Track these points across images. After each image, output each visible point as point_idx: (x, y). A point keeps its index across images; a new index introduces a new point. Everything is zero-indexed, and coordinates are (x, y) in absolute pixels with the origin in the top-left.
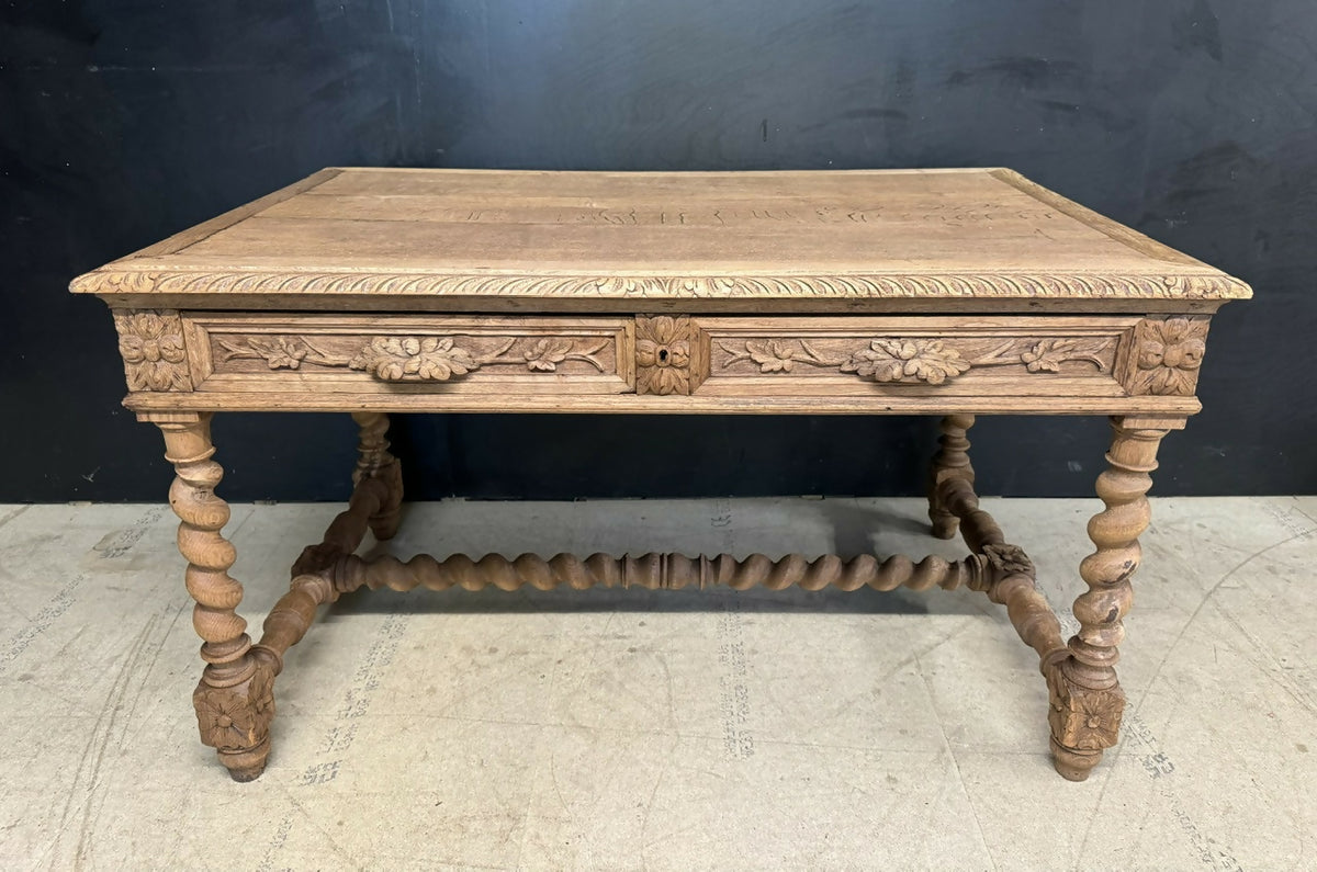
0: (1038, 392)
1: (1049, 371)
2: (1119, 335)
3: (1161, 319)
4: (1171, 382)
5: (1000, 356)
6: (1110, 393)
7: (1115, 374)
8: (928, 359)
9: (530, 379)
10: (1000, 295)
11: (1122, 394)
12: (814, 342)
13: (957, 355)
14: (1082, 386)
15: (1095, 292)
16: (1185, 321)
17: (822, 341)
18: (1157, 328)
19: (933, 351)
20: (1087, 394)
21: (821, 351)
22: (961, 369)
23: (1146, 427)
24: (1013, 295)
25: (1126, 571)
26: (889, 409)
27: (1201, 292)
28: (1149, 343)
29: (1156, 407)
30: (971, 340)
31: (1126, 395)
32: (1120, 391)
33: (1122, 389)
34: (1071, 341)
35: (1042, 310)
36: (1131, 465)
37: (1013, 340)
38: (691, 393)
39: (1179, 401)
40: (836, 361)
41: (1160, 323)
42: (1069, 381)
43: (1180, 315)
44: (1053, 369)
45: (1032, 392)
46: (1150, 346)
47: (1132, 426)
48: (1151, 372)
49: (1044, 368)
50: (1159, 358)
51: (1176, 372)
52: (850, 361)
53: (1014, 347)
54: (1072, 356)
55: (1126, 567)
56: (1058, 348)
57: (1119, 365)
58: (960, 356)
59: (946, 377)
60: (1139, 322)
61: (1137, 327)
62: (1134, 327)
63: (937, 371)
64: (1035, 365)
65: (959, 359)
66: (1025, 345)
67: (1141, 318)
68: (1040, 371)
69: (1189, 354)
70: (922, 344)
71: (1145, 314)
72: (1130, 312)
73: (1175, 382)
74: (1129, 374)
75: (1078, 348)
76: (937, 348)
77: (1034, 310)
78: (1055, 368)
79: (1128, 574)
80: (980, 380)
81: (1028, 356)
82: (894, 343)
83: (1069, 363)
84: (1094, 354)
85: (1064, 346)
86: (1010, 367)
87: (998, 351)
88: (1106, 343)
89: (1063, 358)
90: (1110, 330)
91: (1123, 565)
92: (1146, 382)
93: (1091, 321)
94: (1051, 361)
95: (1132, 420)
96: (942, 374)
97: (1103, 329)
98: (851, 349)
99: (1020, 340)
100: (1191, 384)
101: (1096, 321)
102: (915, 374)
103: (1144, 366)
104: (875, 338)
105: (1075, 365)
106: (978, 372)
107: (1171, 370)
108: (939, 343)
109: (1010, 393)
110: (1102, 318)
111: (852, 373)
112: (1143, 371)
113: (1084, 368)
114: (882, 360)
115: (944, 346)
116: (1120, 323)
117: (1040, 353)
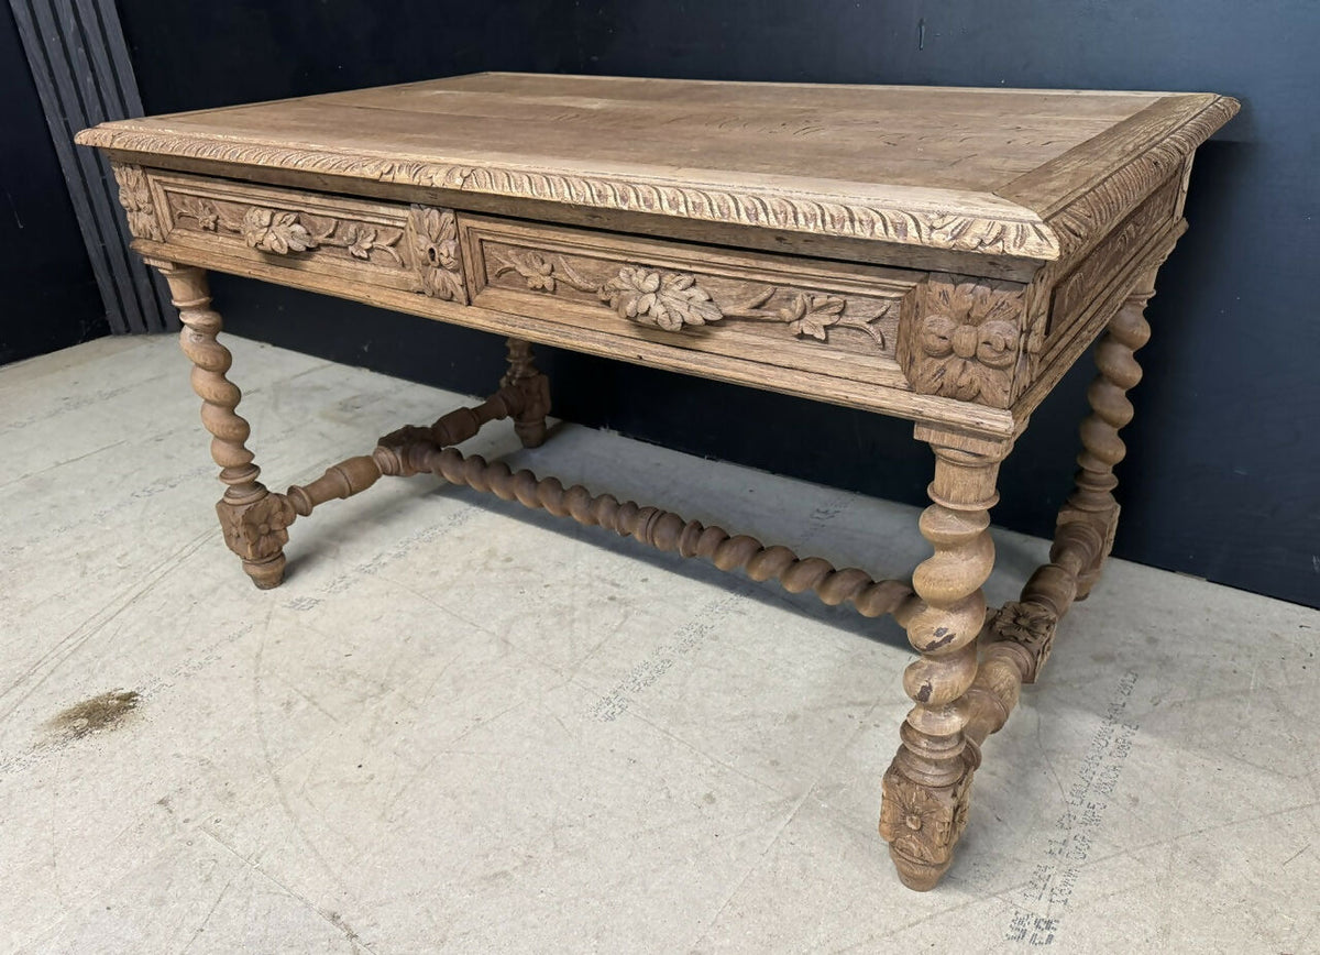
0: (801, 365)
1: (812, 337)
2: (899, 299)
3: (952, 281)
4: (964, 380)
5: (758, 307)
6: (890, 382)
7: (899, 357)
8: (668, 297)
9: (351, 265)
11: (905, 387)
12: (572, 260)
13: (704, 297)
14: (853, 366)
15: (829, 227)
16: (982, 289)
17: (577, 260)
18: (944, 294)
19: (676, 288)
20: (860, 378)
21: (578, 272)
22: (709, 317)
23: (945, 443)
25: (938, 640)
26: (641, 358)
27: (976, 242)
28: (933, 317)
29: (947, 415)
30: (721, 280)
31: (911, 389)
32: (902, 381)
33: (903, 378)
34: (834, 299)
35: (794, 251)
36: (940, 497)
37: (770, 288)
38: (469, 303)
39: (983, 414)
40: (592, 286)
41: (949, 287)
42: (839, 356)
43: (979, 279)
44: (817, 336)
45: (794, 365)
46: (932, 324)
48: (942, 362)
49: (807, 332)
50: (945, 343)
51: (972, 367)
52: (603, 288)
53: (773, 298)
54: (844, 320)
55: (938, 634)
56: (821, 308)
57: (903, 344)
58: (710, 300)
59: (684, 323)
60: (921, 281)
61: (918, 287)
62: (915, 287)
63: (673, 314)
64: (796, 327)
65: (707, 304)
66: (785, 297)
67: (921, 276)
68: (802, 336)
69: (986, 343)
70: (668, 278)
71: (929, 271)
72: (907, 265)
73: (971, 382)
74: (912, 360)
75: (849, 312)
76: (681, 287)
77: (783, 249)
78: (821, 335)
79: (939, 644)
80: (738, 337)
81: (786, 313)
82: (642, 272)
83: (839, 330)
84: (869, 323)
85: (828, 305)
86: (770, 324)
87: (755, 301)
88: (883, 309)
89: (830, 323)
90: (885, 290)
91: (935, 630)
92: (935, 376)
93: (856, 272)
94: (814, 324)
95: (925, 430)
96: (678, 319)
97: (874, 286)
98: (606, 274)
99: (780, 289)
100: (1000, 390)
101: (862, 273)
102: (647, 314)
103: (929, 353)
104: (626, 263)
105: (848, 334)
106: (738, 326)
107: (965, 364)
108: (687, 279)
109: (770, 361)
110: (870, 269)
111: (607, 303)
112: (931, 359)
113: (859, 340)
114: (627, 290)
115: (694, 284)
116: (894, 279)
117: (798, 311)
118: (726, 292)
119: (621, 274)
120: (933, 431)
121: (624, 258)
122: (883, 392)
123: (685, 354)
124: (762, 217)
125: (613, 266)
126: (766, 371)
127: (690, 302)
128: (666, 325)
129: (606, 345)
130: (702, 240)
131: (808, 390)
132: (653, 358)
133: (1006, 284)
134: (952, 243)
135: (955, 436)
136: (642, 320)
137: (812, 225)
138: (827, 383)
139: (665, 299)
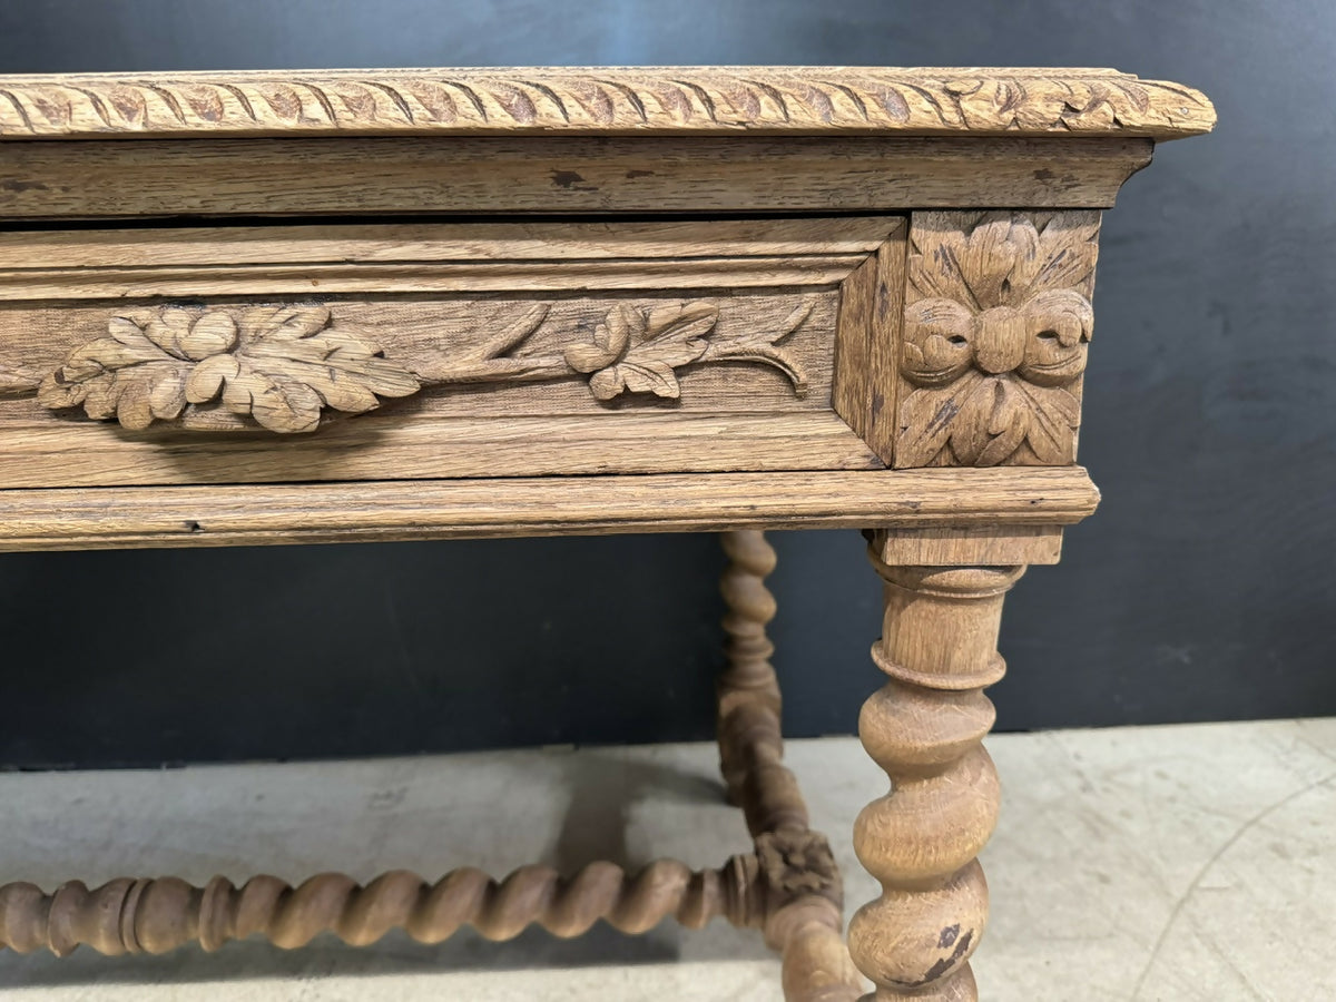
0: (629, 463)
1: (650, 399)
2: (837, 285)
3: (958, 226)
5: (506, 352)
6: (830, 460)
7: (841, 404)
8: (270, 357)
10: (421, 125)
11: (863, 463)
13: (364, 349)
14: (750, 442)
16: (1024, 230)
18: (948, 256)
19: (285, 333)
20: (766, 463)
22: (387, 390)
23: (951, 559)
24: (461, 123)
26: (195, 526)
27: (1058, 108)
28: (929, 303)
29: (968, 500)
30: (413, 307)
31: (885, 462)
32: (857, 451)
33: (861, 446)
34: (697, 305)
35: (596, 203)
36: (928, 671)
37: (535, 306)
39: (1035, 482)
40: (19, 377)
41: (955, 239)
42: (713, 428)
43: (1014, 212)
44: (662, 391)
45: (612, 464)
46: (931, 314)
47: (911, 559)
48: (944, 395)
49: (635, 386)
50: (962, 349)
51: (1014, 392)
52: (59, 377)
53: (545, 329)
54: (713, 351)
55: (946, 943)
56: (667, 328)
57: (848, 376)
58: (380, 355)
59: (326, 410)
60: (890, 237)
61: (884, 252)
62: (876, 253)
63: (293, 392)
64: (609, 381)
65: (378, 362)
66: (574, 323)
67: (893, 224)
68: (626, 399)
69: (1049, 334)
70: (256, 317)
71: (906, 213)
72: (862, 202)
73: (1016, 422)
74: (878, 402)
75: (726, 329)
76: (300, 329)
77: (575, 200)
78: (667, 388)
79: (951, 962)
80: (461, 430)
81: (584, 352)
82: (177, 315)
83: (705, 373)
84: (773, 344)
85: (682, 321)
86: (537, 389)
87: (499, 341)
88: (804, 311)
89: (688, 359)
90: (809, 269)
91: (937, 938)
92: (931, 425)
93: (746, 237)
94: (653, 366)
95: (909, 542)
96: (310, 403)
97: (786, 263)
98: (62, 342)
99: (559, 307)
100: (1063, 428)
101: (760, 238)
102: (216, 401)
103: (920, 377)
104: (122, 302)
105: (725, 379)
106: (455, 404)
107: (999, 385)
108: (312, 313)
109: (552, 466)
110: (779, 225)
111: (76, 413)
112: (920, 393)
113: (752, 387)
114: (137, 364)
115: (329, 324)
116: (833, 240)
117: (614, 342)
118: (420, 332)
119: (114, 329)
120: (924, 541)
121: (114, 291)
122: (823, 483)
123: (321, 494)
124: (545, 105)
125: (81, 318)
126: (546, 490)
127: (332, 362)
128: (280, 423)
129: (83, 515)
130: (351, 206)
131: (659, 510)
132: (231, 519)
133: (1060, 217)
134: (1008, 116)
135: (970, 541)
136: (199, 422)
137: (678, 112)
138: (697, 487)
139: (259, 364)
